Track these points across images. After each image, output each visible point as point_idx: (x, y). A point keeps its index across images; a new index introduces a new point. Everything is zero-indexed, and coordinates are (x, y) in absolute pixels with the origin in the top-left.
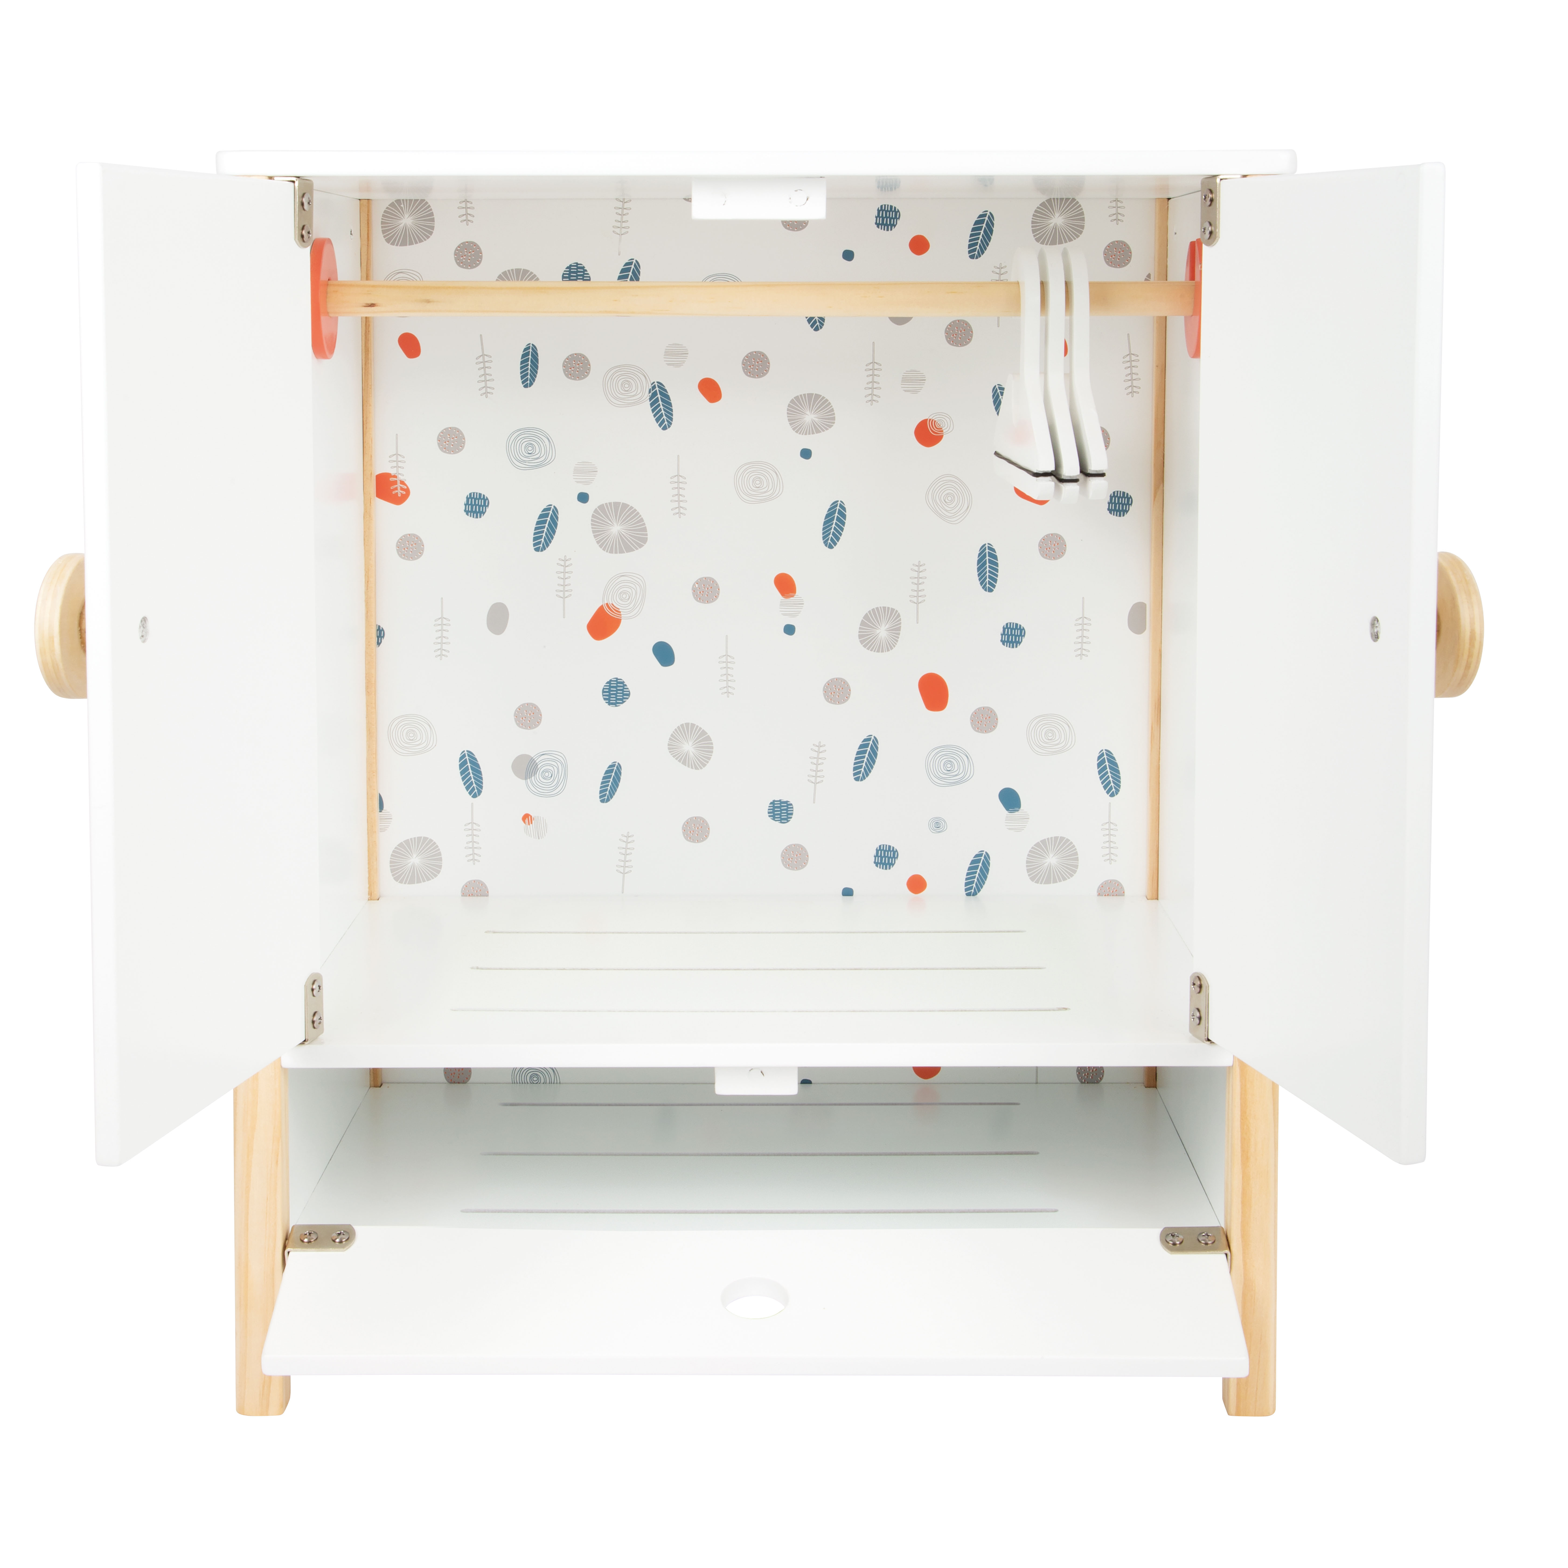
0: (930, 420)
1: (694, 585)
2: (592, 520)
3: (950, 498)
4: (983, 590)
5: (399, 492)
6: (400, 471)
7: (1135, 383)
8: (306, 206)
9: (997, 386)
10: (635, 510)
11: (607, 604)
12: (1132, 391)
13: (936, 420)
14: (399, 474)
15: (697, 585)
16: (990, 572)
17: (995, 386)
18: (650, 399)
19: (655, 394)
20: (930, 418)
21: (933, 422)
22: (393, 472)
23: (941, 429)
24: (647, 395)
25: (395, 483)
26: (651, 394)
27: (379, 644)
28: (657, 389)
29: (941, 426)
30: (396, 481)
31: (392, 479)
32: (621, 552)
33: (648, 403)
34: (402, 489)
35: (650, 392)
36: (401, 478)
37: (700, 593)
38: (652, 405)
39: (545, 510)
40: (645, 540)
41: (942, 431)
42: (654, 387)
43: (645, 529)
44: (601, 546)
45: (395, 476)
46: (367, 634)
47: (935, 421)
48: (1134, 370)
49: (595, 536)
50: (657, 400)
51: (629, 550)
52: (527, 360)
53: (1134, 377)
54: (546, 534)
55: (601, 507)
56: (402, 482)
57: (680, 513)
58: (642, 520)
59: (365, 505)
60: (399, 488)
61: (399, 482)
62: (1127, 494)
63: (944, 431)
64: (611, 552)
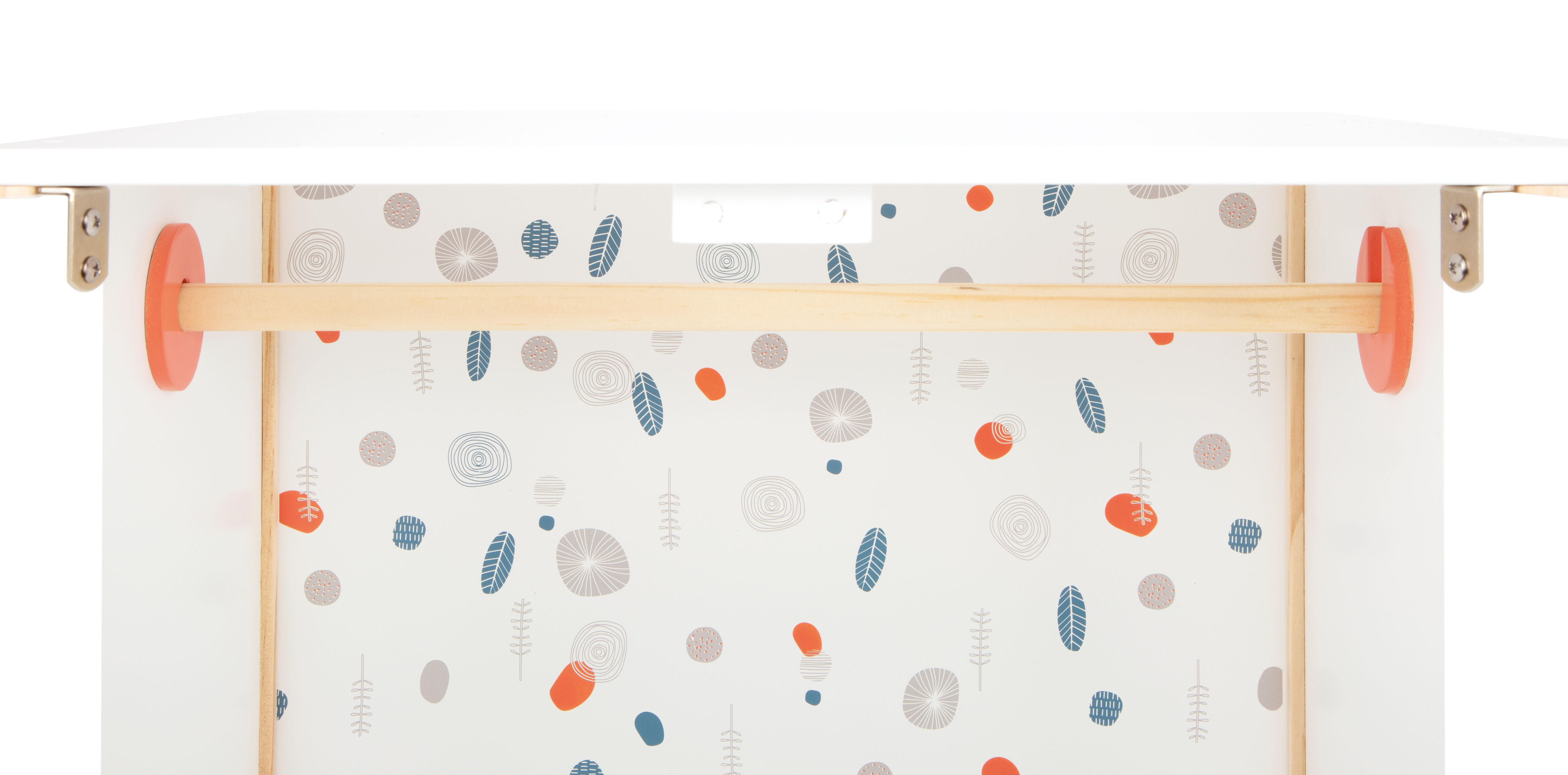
0: (995, 423)
1: (689, 638)
2: (558, 553)
3: (1021, 526)
4: (1066, 648)
5: (310, 516)
6: (312, 488)
7: (1263, 378)
8: (91, 229)
9: (1082, 381)
10: (614, 539)
11: (576, 663)
12: (1259, 388)
13: (1002, 424)
14: (309, 492)
15: (693, 638)
16: (1074, 624)
17: (1080, 380)
18: (634, 395)
19: (640, 389)
20: (995, 421)
21: (999, 427)
22: (301, 489)
23: (1010, 435)
24: (630, 391)
25: (304, 504)
26: (634, 389)
27: (279, 715)
28: (643, 382)
29: (1010, 431)
30: (306, 501)
31: (300, 499)
32: (596, 594)
33: (631, 400)
34: (313, 512)
35: (633, 386)
36: (312, 497)
37: (697, 648)
38: (636, 403)
39: (497, 539)
40: (626, 579)
41: (1011, 439)
42: (638, 380)
43: (626, 565)
44: (569, 587)
45: (304, 496)
46: (263, 707)
47: (1001, 426)
48: (1262, 361)
49: (562, 574)
50: (643, 397)
51: (606, 591)
52: (476, 345)
53: (1262, 370)
54: (498, 570)
55: (570, 535)
56: (314, 503)
57: (671, 544)
58: (622, 552)
59: (263, 536)
60: (309, 511)
61: (309, 503)
62: (1255, 523)
63: (1013, 438)
64: (582, 594)
